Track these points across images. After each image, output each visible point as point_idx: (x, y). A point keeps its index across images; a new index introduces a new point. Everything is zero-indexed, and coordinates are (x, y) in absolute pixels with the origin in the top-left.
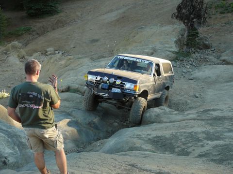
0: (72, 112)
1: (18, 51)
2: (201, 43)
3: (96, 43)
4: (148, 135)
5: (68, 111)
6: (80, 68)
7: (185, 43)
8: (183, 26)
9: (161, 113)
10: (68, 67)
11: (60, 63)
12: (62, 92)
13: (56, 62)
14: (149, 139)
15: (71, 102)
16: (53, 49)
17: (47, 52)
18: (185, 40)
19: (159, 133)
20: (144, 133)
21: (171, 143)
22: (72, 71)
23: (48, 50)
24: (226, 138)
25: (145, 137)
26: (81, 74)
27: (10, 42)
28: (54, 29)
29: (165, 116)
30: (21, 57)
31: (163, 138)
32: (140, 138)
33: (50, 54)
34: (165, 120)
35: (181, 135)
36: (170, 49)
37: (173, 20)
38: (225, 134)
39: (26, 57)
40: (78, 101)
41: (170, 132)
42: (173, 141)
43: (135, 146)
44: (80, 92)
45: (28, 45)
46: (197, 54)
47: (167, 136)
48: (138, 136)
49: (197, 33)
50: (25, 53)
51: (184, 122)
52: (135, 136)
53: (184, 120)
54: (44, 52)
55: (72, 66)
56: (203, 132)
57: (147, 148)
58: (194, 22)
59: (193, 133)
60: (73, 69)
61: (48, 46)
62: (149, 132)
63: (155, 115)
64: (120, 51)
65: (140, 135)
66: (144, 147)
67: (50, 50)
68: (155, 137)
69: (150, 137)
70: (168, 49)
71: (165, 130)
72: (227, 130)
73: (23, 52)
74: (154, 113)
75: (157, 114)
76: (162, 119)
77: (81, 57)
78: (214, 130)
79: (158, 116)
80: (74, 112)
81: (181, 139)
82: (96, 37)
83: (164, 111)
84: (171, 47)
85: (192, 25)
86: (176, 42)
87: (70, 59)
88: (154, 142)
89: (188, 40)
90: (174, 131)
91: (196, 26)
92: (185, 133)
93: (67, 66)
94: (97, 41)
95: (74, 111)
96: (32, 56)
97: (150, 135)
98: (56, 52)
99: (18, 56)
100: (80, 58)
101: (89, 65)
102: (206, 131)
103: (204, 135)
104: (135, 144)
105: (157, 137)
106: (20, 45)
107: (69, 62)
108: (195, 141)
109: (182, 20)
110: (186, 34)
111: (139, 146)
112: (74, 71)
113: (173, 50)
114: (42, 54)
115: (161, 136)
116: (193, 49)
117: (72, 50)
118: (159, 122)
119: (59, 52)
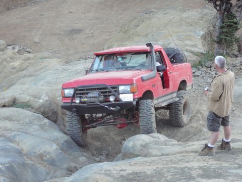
0: (15, 136)
3: (76, 35)
4: (121, 170)
5: (9, 135)
6: (43, 74)
7: (216, 39)
9: (150, 143)
10: (24, 72)
11: (12, 64)
12: (4, 106)
13: (5, 63)
14: (122, 176)
15: (16, 122)
16: (4, 42)
18: (217, 34)
19: (138, 169)
20: (116, 167)
22: (30, 79)
24: (229, 176)
25: (117, 174)
26: (42, 83)
28: (8, 9)
29: (157, 146)
31: (143, 174)
32: (109, 175)
34: (154, 153)
35: (168, 172)
36: (193, 49)
38: (230, 171)
40: (27, 120)
41: (154, 167)
42: (154, 179)
44: (32, 108)
47: (149, 172)
48: (106, 173)
51: (180, 155)
52: (103, 172)
53: (182, 152)
55: (31, 70)
56: (201, 168)
59: (187, 168)
60: (31, 76)
62: (124, 168)
63: (142, 145)
65: (109, 171)
68: (131, 174)
69: (124, 173)
70: (189, 48)
71: (149, 164)
72: (236, 166)
74: (141, 142)
75: (144, 144)
76: (150, 151)
77: (47, 56)
78: (217, 166)
79: (145, 146)
80: (17, 137)
81: (166, 177)
82: (78, 26)
83: (156, 139)
84: (195, 46)
86: (204, 38)
87: (28, 59)
88: (127, 180)
89: (221, 33)
90: (160, 166)
92: (175, 168)
93: (23, 70)
94: (79, 31)
95: (19, 135)
97: (125, 170)
98: (9, 47)
100: (45, 58)
101: (57, 69)
102: (205, 166)
103: (201, 172)
105: (134, 173)
107: (26, 63)
108: (184, 179)
112: (33, 78)
113: (196, 50)
115: (140, 172)
117: (37, 46)
118: (146, 156)
119: (14, 48)
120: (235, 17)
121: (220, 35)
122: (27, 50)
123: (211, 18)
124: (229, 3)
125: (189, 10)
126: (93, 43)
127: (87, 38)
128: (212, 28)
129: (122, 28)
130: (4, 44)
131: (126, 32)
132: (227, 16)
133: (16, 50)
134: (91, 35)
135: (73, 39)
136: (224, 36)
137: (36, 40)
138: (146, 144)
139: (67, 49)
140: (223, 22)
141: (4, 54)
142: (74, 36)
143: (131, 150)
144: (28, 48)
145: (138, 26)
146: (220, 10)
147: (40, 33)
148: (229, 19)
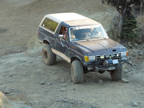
2: (140, 36)
7: (119, 35)
8: (116, 13)
18: (120, 31)
37: (104, 6)
46: (134, 50)
49: (135, 23)
58: (130, 8)
85: (128, 13)
89: (123, 31)
91: (133, 13)
109: (115, 5)
110: (120, 23)
116: (129, 43)
120: (134, 18)
121: (122, 32)
123: (112, 18)
124: (129, 7)
125: (94, 13)
128: (113, 27)
132: (127, 17)
136: (126, 33)
140: (124, 22)
146: (122, 12)
148: (130, 19)
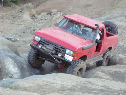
1: (30, 11)
3: (89, 7)
9: (123, 58)
13: (56, 20)
14: (109, 73)
16: (56, 10)
17: (51, 12)
19: (117, 70)
20: (107, 69)
21: (123, 76)
23: (52, 11)
25: (107, 72)
27: (25, 3)
30: (32, 15)
31: (119, 72)
32: (103, 72)
33: (54, 14)
34: (125, 63)
39: (36, 15)
41: (125, 70)
42: (125, 75)
43: (98, 76)
45: (38, 7)
47: (122, 72)
48: (102, 71)
50: (35, 13)
52: (100, 71)
54: (49, 13)
57: (105, 78)
61: (53, 8)
62: (110, 69)
63: (119, 59)
64: (106, 14)
65: (104, 70)
66: (104, 77)
67: (54, 11)
69: (110, 72)
71: (122, 68)
73: (34, 11)
74: (118, 58)
75: (120, 58)
76: (123, 62)
82: (90, 3)
83: (125, 56)
88: (112, 75)
94: (90, 5)
96: (40, 15)
97: (111, 70)
98: (58, 13)
99: (30, 14)
104: (98, 75)
105: (116, 72)
106: (32, 6)
111: (101, 76)
114: (48, 14)
115: (118, 72)
117: (71, 12)
118: (121, 64)
119: (60, 13)
122: (66, 14)
126: (97, 11)
127: (94, 8)
129: (110, 4)
130: (56, 11)
131: (112, 6)
133: (62, 14)
134: (96, 7)
135: (87, 9)
137: (71, 9)
138: (121, 58)
139: (85, 14)
141: (56, 16)
142: (88, 8)
143: (114, 61)
144: (67, 13)
145: (118, 3)
147: (72, 6)
